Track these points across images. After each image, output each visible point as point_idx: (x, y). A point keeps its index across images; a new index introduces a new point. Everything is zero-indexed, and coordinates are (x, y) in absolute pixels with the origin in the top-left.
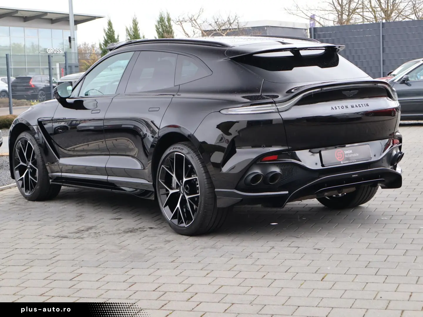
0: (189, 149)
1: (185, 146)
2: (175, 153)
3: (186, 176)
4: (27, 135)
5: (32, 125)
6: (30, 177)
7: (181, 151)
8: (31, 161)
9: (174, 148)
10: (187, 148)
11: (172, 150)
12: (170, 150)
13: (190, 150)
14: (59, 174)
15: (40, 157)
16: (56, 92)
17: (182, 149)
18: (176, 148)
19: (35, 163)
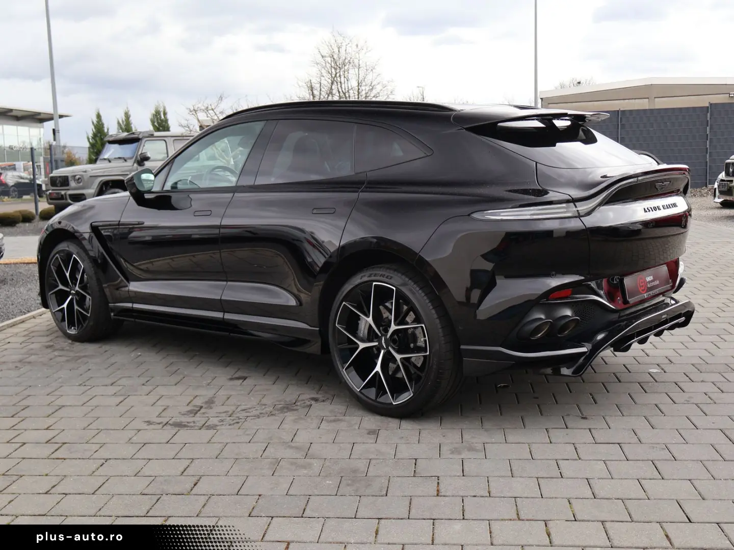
0: (403, 277)
1: (396, 273)
2: (374, 283)
3: (397, 322)
4: (70, 247)
5: (81, 232)
6: (76, 307)
7: (387, 280)
8: (79, 284)
9: (371, 274)
10: (400, 275)
11: (366, 279)
12: (362, 277)
13: (407, 279)
14: (130, 305)
15: (95, 279)
16: (130, 183)
17: (389, 277)
18: (375, 275)
19: (84, 287)
